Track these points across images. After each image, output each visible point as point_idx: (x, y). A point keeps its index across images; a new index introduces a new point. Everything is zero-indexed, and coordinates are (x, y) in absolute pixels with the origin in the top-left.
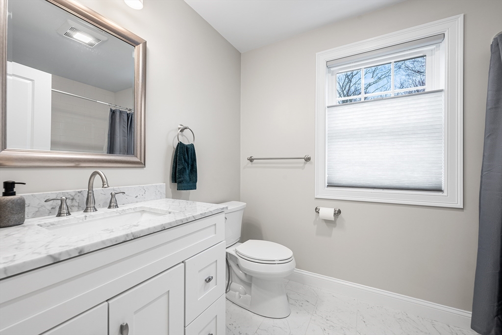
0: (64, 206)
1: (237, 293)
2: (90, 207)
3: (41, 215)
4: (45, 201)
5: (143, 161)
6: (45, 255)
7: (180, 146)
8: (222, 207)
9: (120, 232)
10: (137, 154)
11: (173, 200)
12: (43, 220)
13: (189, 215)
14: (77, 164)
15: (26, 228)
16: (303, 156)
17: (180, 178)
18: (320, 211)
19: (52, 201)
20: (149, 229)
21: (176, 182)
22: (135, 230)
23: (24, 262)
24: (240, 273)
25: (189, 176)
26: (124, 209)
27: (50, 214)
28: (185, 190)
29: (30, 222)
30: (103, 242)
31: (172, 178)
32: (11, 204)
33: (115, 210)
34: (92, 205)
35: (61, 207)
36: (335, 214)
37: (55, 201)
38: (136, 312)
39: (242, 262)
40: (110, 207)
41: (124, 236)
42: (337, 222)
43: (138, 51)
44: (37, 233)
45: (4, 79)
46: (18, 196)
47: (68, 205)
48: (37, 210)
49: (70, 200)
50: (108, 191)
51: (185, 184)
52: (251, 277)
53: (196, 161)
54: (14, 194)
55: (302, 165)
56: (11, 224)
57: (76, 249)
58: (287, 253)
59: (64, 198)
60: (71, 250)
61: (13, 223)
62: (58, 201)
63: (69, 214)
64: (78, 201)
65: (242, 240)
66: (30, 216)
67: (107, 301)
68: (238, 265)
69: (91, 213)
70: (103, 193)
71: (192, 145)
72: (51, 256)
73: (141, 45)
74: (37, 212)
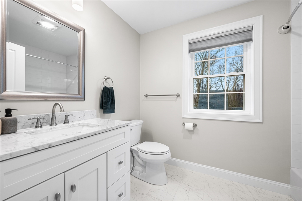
0: (39, 122)
1: (138, 172)
2: (54, 123)
3: (26, 128)
4: (28, 120)
5: (83, 97)
6: (31, 147)
7: (105, 88)
8: (128, 123)
9: (71, 135)
10: (80, 93)
11: (101, 119)
12: (27, 130)
13: (109, 127)
14: (45, 99)
15: (18, 134)
16: (176, 94)
17: (105, 106)
18: (185, 125)
19: (32, 120)
20: (87, 134)
21: (102, 109)
22: (79, 135)
23: (20, 151)
24: (140, 161)
25: (111, 106)
26: (73, 124)
27: (31, 127)
28: (108, 113)
29: (20, 131)
30: (62, 141)
31: (100, 107)
32: (9, 121)
33: (68, 124)
34: (55, 122)
35: (37, 123)
36: (193, 126)
37: (34, 119)
38: (80, 179)
39: (141, 154)
40: (65, 123)
41: (73, 138)
42: (195, 131)
43: (80, 35)
44: (25, 137)
45: (5, 52)
46: (13, 117)
47: (41, 122)
48: (23, 124)
49: (42, 119)
50: (64, 114)
51: (108, 110)
52: (146, 162)
53: (114, 97)
54: (11, 116)
55: (175, 99)
56: (10, 132)
57: (47, 144)
58: (166, 148)
59: (39, 118)
60: (44, 145)
61: (11, 132)
62: (35, 119)
63: (41, 127)
64: (46, 120)
65: (141, 141)
66: (20, 128)
67: (64, 172)
68: (138, 156)
69: (54, 127)
70: (60, 115)
71: (112, 88)
72: (34, 148)
73: (82, 32)
74: (23, 126)
